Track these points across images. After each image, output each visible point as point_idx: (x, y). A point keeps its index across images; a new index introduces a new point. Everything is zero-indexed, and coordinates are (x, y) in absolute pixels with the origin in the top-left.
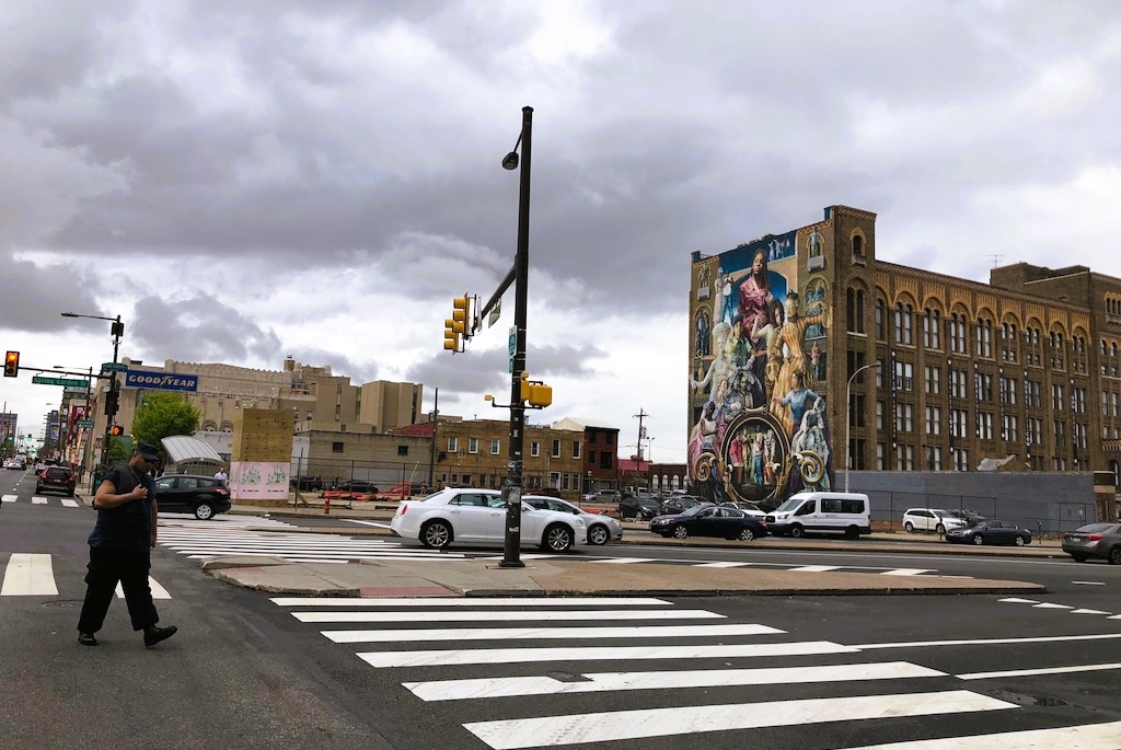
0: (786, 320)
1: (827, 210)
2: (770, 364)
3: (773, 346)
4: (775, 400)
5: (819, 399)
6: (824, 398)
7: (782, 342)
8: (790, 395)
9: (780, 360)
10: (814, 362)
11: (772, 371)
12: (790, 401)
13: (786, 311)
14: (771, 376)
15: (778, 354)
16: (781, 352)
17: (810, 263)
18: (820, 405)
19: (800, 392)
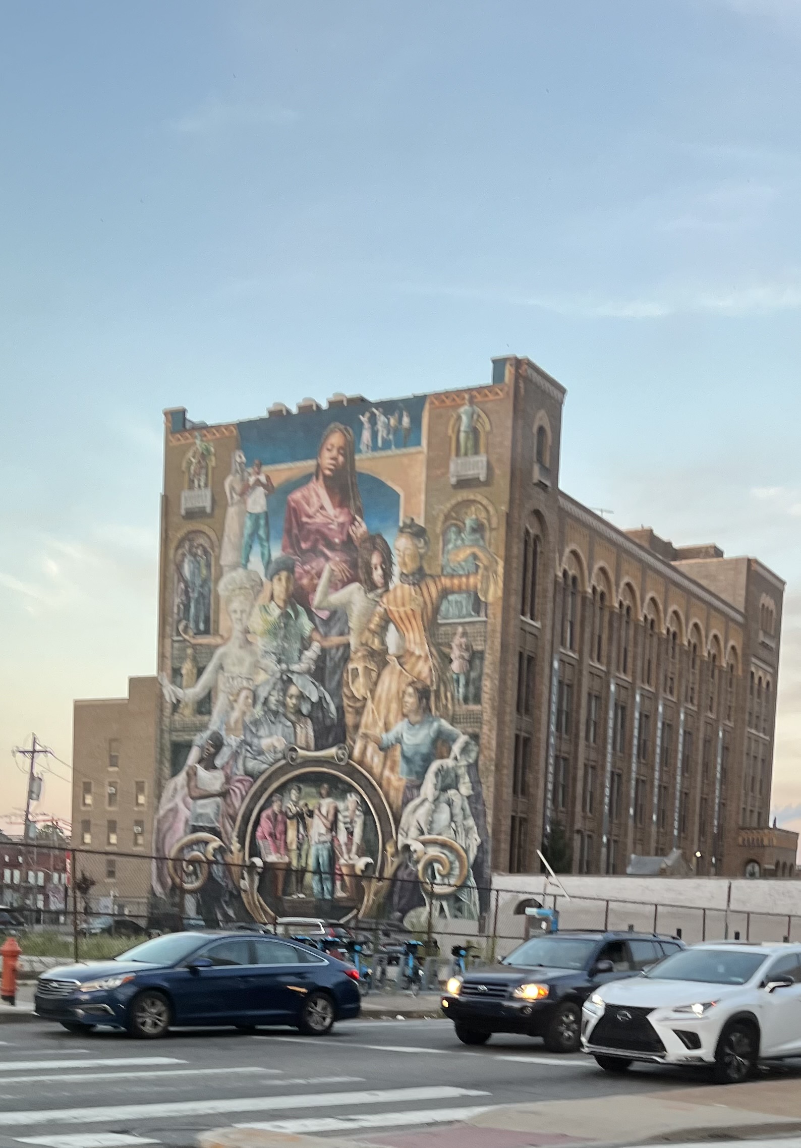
0: (396, 580)
1: (499, 364)
2: (357, 664)
3: (364, 628)
4: (366, 736)
5: (463, 739)
6: (475, 737)
7: (386, 620)
8: (400, 727)
9: (379, 658)
10: (455, 666)
11: (361, 679)
12: (399, 740)
13: (396, 559)
14: (359, 688)
15: (376, 644)
16: (383, 643)
17: (457, 468)
18: (465, 750)
19: (421, 723)
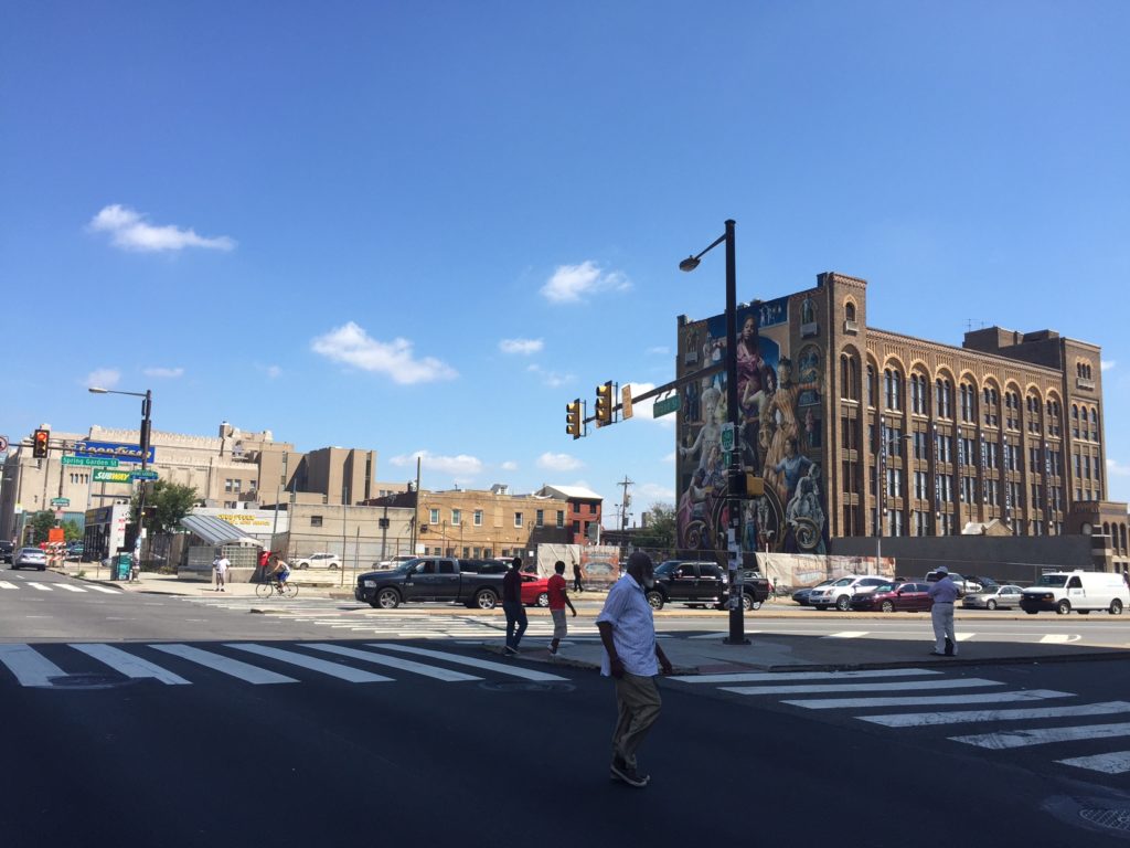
0: (779, 387)
1: (821, 277)
2: (763, 430)
3: (765, 412)
4: (768, 467)
5: (813, 465)
6: (819, 464)
7: (775, 407)
8: (784, 461)
9: (773, 427)
10: (808, 428)
11: (765, 438)
12: (784, 467)
13: (778, 377)
14: (764, 442)
15: (771, 420)
16: (774, 419)
17: (803, 330)
18: (814, 471)
19: (794, 458)
